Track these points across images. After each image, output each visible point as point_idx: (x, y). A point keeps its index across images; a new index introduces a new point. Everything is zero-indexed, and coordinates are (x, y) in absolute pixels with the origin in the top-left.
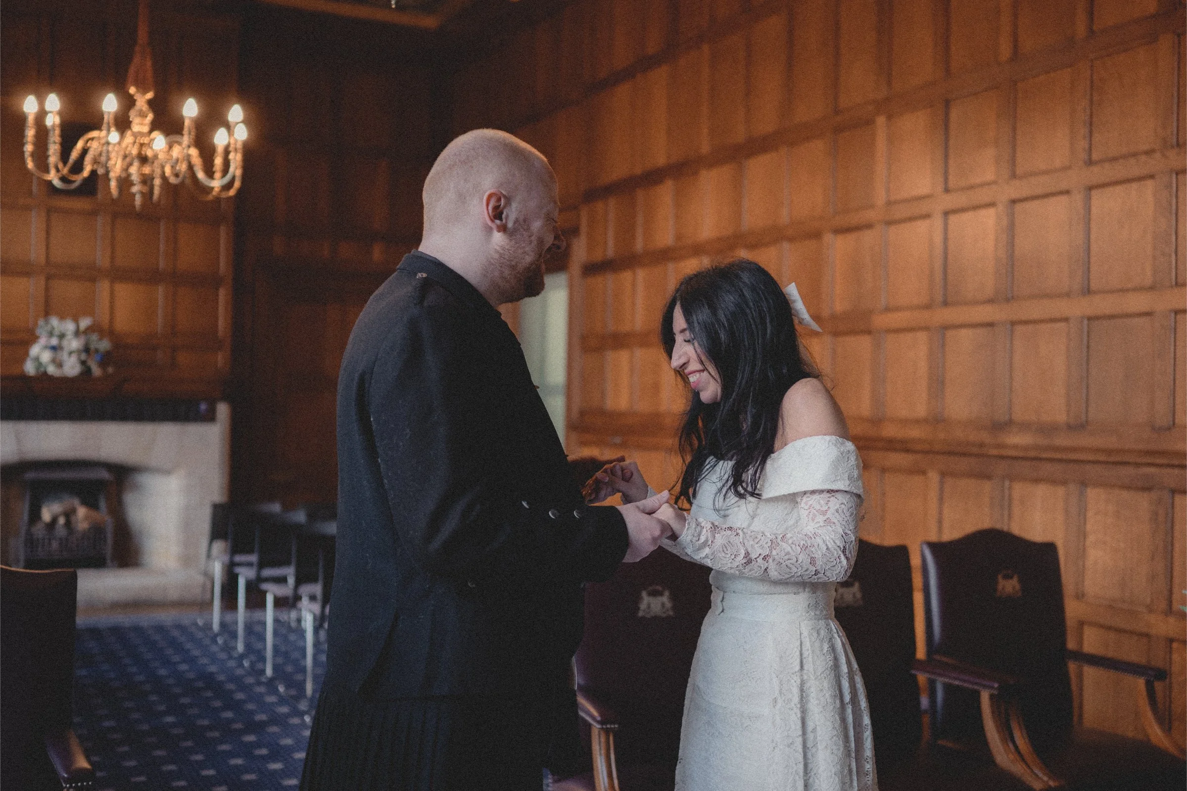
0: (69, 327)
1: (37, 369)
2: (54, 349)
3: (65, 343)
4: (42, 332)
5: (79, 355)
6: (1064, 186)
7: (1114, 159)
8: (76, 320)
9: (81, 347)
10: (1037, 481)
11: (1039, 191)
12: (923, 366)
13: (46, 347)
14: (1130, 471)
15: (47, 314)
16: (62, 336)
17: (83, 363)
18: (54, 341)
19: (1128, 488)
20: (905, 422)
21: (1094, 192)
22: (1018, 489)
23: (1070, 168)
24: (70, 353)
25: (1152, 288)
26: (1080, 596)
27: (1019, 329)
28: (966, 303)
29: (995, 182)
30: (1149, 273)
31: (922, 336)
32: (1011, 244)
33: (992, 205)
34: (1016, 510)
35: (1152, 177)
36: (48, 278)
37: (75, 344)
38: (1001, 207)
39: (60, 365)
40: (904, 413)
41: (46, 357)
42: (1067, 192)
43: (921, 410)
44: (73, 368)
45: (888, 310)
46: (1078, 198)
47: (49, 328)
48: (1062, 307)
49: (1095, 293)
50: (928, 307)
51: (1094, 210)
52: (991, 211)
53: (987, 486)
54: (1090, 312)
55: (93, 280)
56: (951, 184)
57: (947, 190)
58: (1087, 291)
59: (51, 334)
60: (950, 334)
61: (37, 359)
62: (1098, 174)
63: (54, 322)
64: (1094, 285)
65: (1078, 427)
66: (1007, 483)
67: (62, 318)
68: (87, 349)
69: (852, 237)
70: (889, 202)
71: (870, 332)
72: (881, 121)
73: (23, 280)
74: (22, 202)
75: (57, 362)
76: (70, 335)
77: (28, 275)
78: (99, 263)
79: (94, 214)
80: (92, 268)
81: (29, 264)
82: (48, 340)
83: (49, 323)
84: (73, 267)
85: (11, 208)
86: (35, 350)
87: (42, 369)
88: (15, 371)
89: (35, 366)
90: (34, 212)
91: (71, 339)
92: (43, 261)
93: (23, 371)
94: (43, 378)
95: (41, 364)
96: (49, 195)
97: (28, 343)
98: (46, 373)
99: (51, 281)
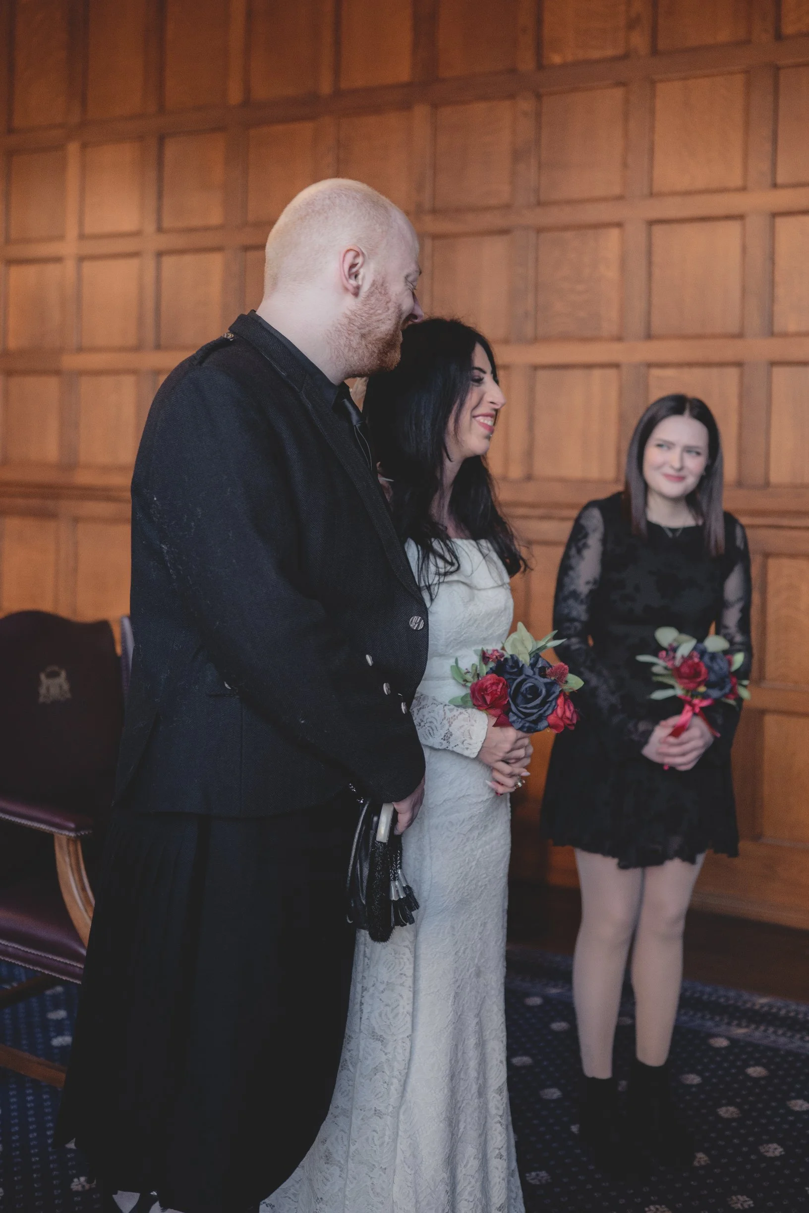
29: (221, 227)
31: (128, 381)
38: (230, 252)
45: (80, 349)
52: (219, 256)
56: (167, 223)
57: (160, 229)
69: (30, 272)
70: (82, 237)
71: (58, 372)
72: (73, 148)
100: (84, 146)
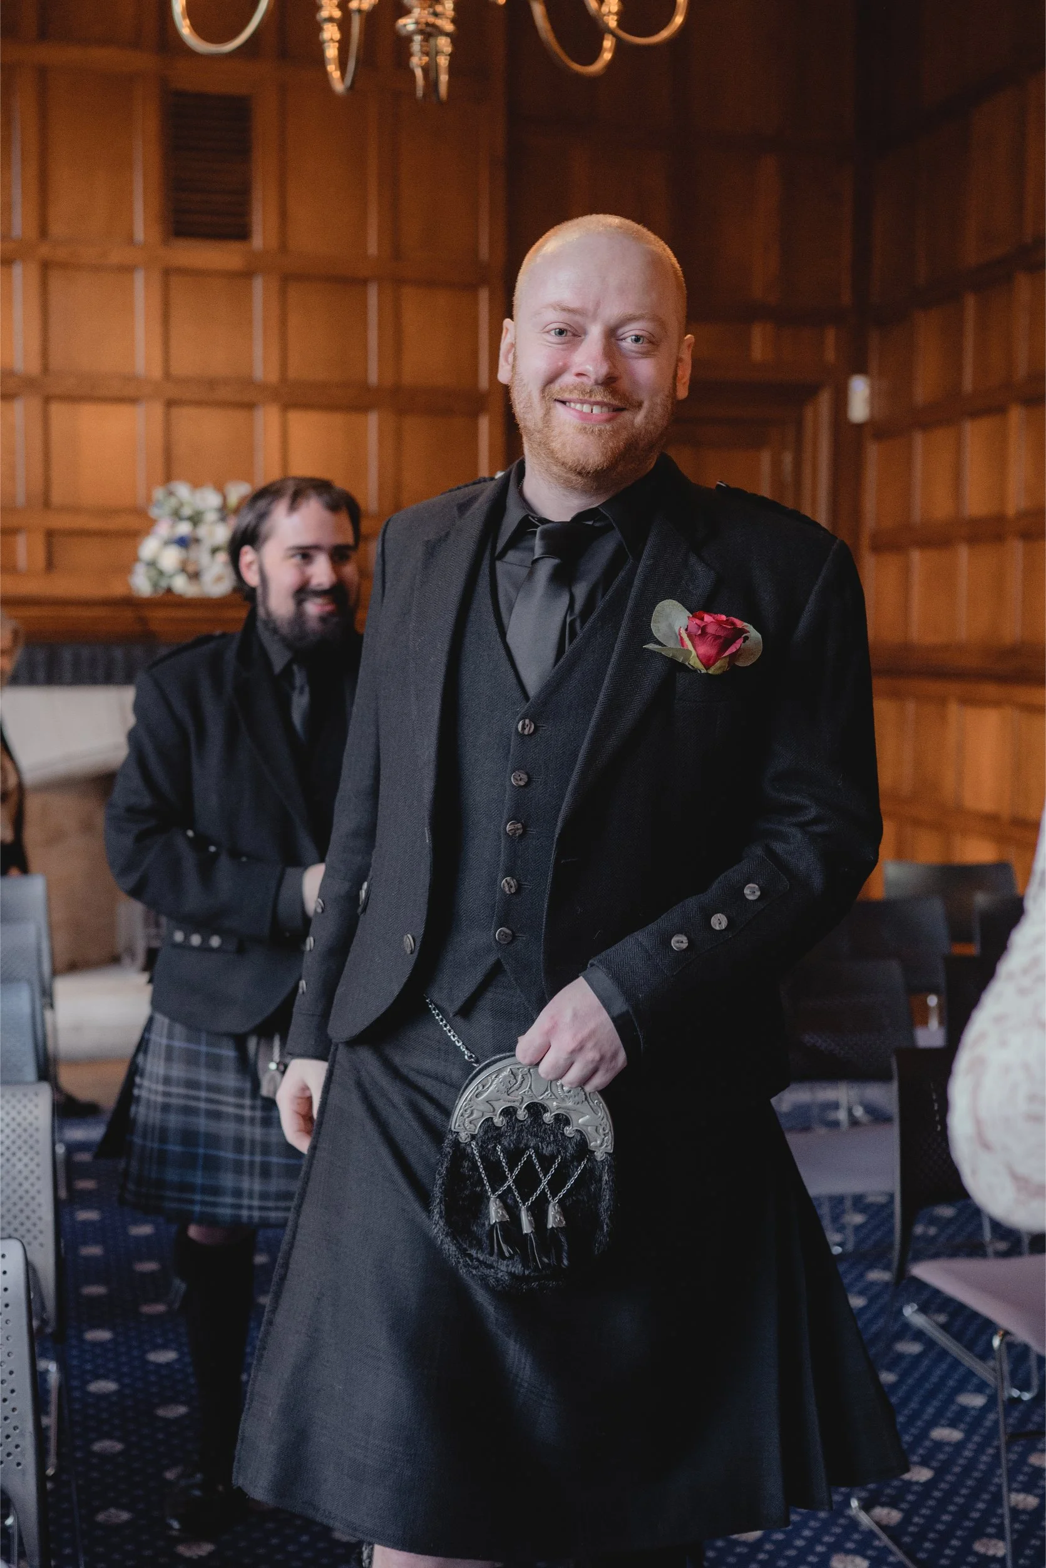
0: (210, 499)
1: (155, 585)
2: (183, 542)
3: (202, 531)
4: (159, 510)
8: (220, 489)
13: (168, 543)
15: (168, 477)
16: (196, 519)
18: (184, 529)
24: (215, 551)
36: (170, 404)
37: (220, 531)
39: (195, 575)
41: (170, 558)
44: (219, 579)
47: (173, 502)
55: (250, 406)
59: (177, 515)
61: (152, 564)
63: (183, 490)
67: (196, 485)
73: (124, 410)
74: (116, 257)
75: (191, 568)
76: (211, 516)
77: (133, 400)
78: (259, 373)
79: (247, 274)
80: (248, 382)
81: (130, 378)
82: (173, 526)
83: (171, 494)
84: (212, 383)
85: (96, 269)
86: (149, 547)
87: (164, 584)
88: (116, 590)
89: (150, 579)
90: (139, 278)
91: (214, 523)
92: (157, 373)
93: (130, 588)
94: (169, 599)
95: (161, 573)
96: (165, 241)
97: (135, 535)
98: (169, 590)
99: (176, 411)
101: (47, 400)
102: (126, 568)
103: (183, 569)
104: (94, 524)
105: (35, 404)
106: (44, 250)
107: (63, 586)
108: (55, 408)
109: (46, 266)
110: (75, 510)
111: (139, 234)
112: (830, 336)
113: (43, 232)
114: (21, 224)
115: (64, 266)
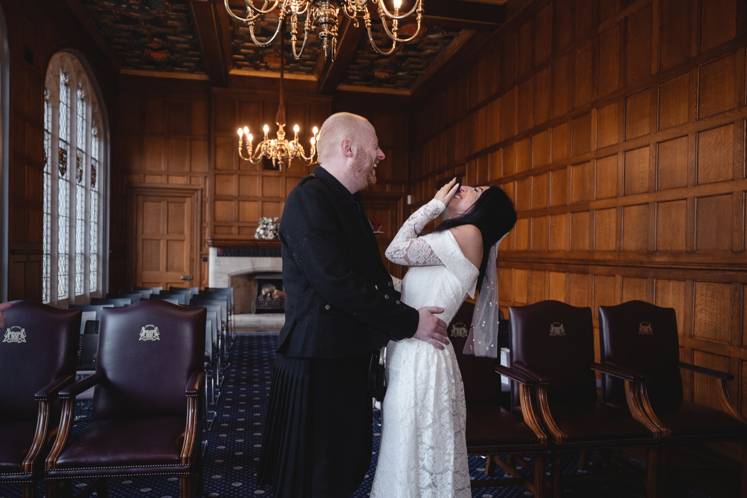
0: (270, 220)
1: (259, 237)
2: (264, 229)
3: (268, 227)
4: (260, 223)
5: (273, 231)
6: (685, 133)
7: (712, 116)
8: (273, 218)
9: (274, 228)
10: (670, 279)
11: (672, 136)
12: (613, 226)
13: (261, 229)
14: (720, 273)
15: (262, 216)
16: (267, 224)
17: (275, 234)
18: (265, 226)
19: (719, 282)
20: (605, 252)
21: (700, 134)
22: (660, 283)
23: (688, 123)
24: (270, 230)
25: (732, 180)
26: (692, 336)
27: (661, 205)
28: (635, 194)
29: (649, 134)
30: (730, 172)
31: (613, 211)
32: (657, 163)
33: (649, 145)
34: (660, 294)
35: (733, 123)
36: (263, 202)
37: (272, 227)
38: (652, 146)
39: (266, 235)
40: (604, 248)
41: (262, 232)
42: (687, 135)
43: (612, 247)
44: (271, 236)
45: (597, 199)
46: (692, 138)
47: (263, 221)
48: (683, 193)
49: (701, 185)
50: (616, 197)
51: (700, 143)
52: (647, 149)
53: (645, 282)
54: (697, 195)
55: (279, 202)
56: (628, 137)
57: (626, 140)
58: (697, 184)
59: (264, 224)
60: (627, 209)
61: (258, 233)
62: (702, 125)
63: (265, 219)
64: (700, 181)
65: (691, 252)
66: (655, 280)
67: (268, 218)
68: (276, 230)
69: (580, 167)
70: (598, 149)
71: (589, 211)
72: (594, 111)
73: (254, 203)
74: (253, 173)
75: (266, 234)
76: (270, 224)
77: (256, 201)
78: (281, 196)
79: (279, 177)
80: (279, 197)
81: (256, 197)
82: (262, 226)
83: (263, 219)
84: (271, 198)
85: (249, 176)
86: (258, 230)
87: (261, 237)
88: (251, 238)
89: (258, 236)
90: (258, 177)
91: (271, 225)
92: (261, 196)
93: (254, 237)
94: (261, 240)
95: (260, 235)
96: (263, 171)
97: (256, 227)
98: (262, 238)
99: (264, 203)
100: (598, 109)
101: (239, 201)
102: (254, 234)
103: (264, 234)
104: (248, 225)
105: (236, 202)
106: (239, 172)
107: (241, 237)
108: (240, 202)
109: (239, 175)
110: (244, 222)
111: (258, 169)
112: (403, 186)
113: (239, 169)
114: (235, 167)
115: (243, 175)
